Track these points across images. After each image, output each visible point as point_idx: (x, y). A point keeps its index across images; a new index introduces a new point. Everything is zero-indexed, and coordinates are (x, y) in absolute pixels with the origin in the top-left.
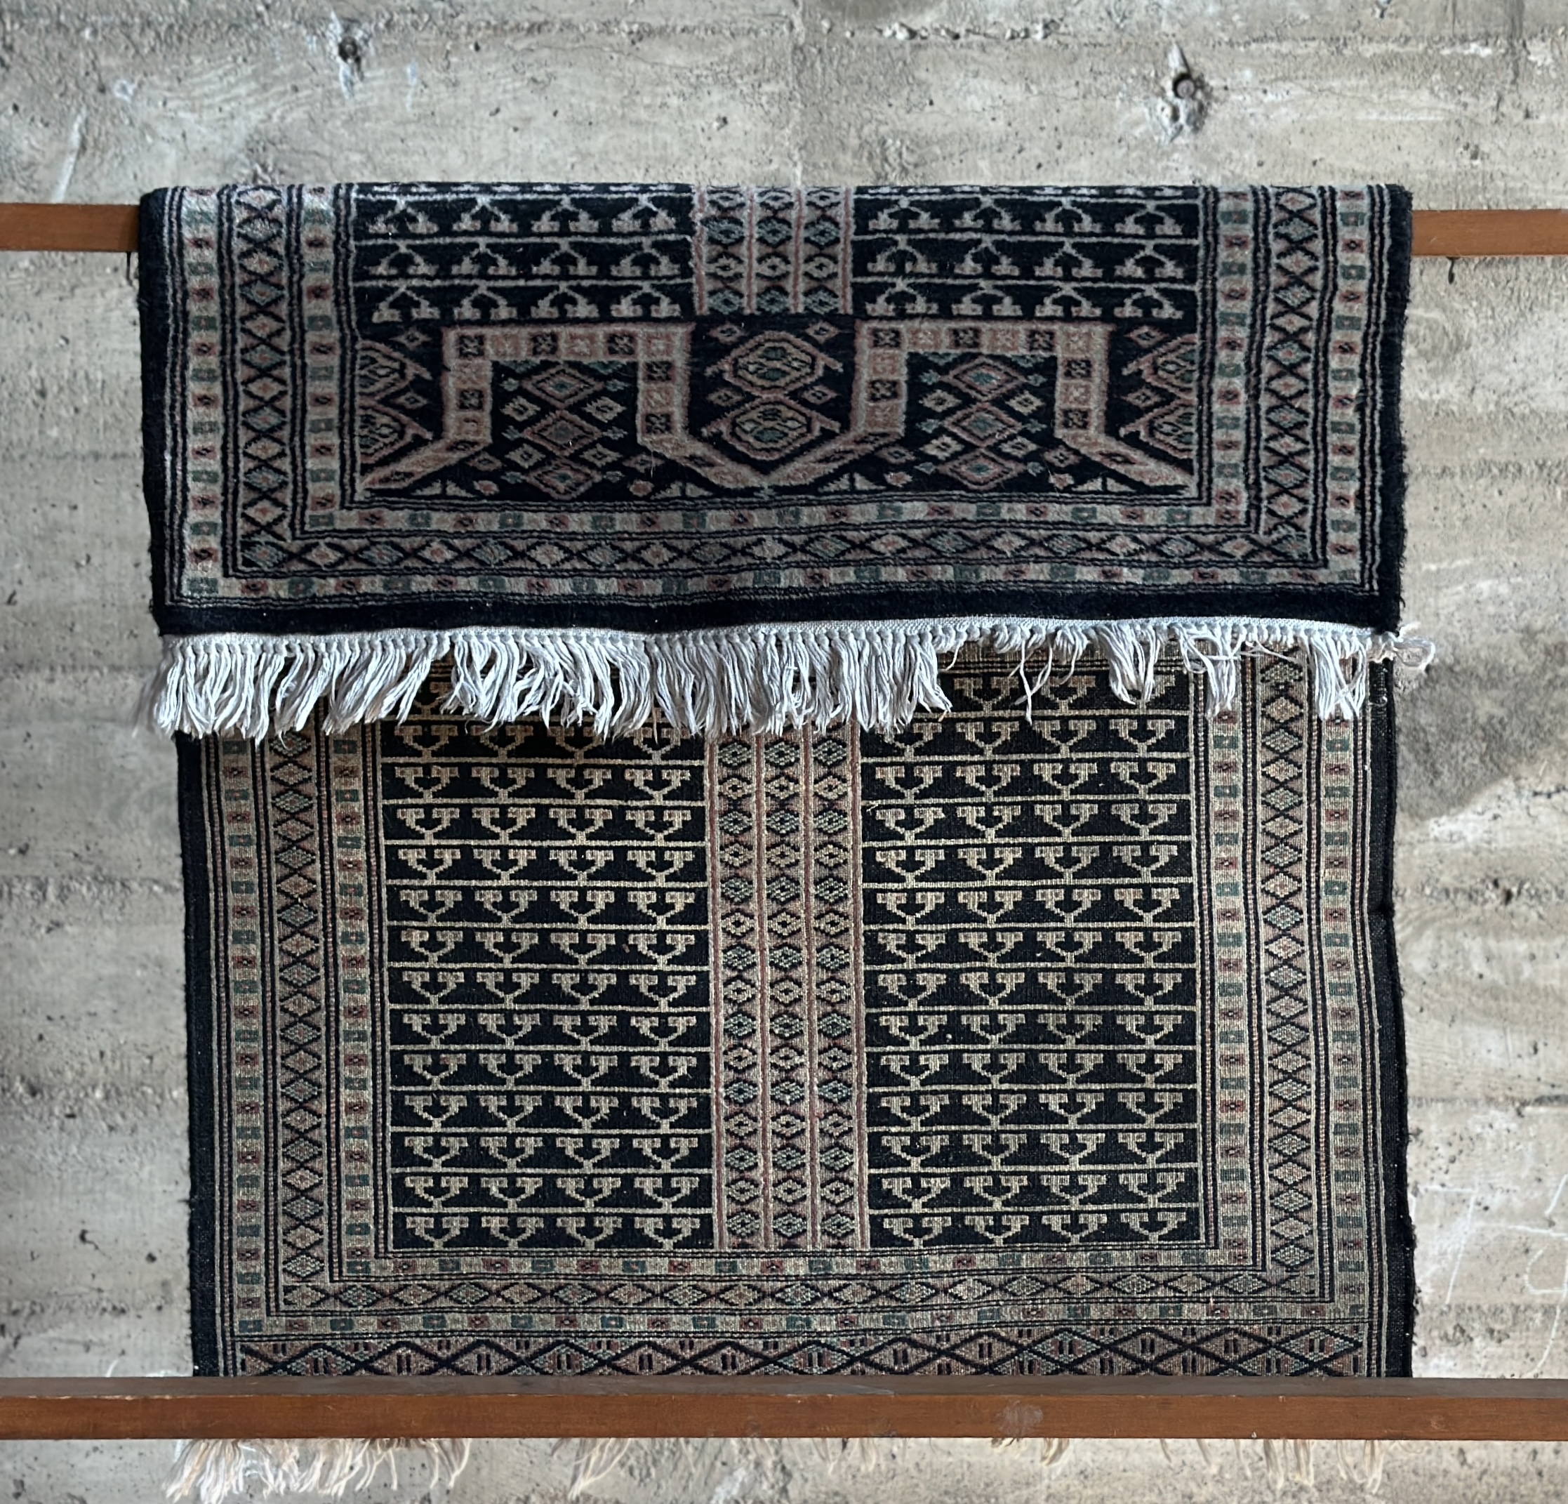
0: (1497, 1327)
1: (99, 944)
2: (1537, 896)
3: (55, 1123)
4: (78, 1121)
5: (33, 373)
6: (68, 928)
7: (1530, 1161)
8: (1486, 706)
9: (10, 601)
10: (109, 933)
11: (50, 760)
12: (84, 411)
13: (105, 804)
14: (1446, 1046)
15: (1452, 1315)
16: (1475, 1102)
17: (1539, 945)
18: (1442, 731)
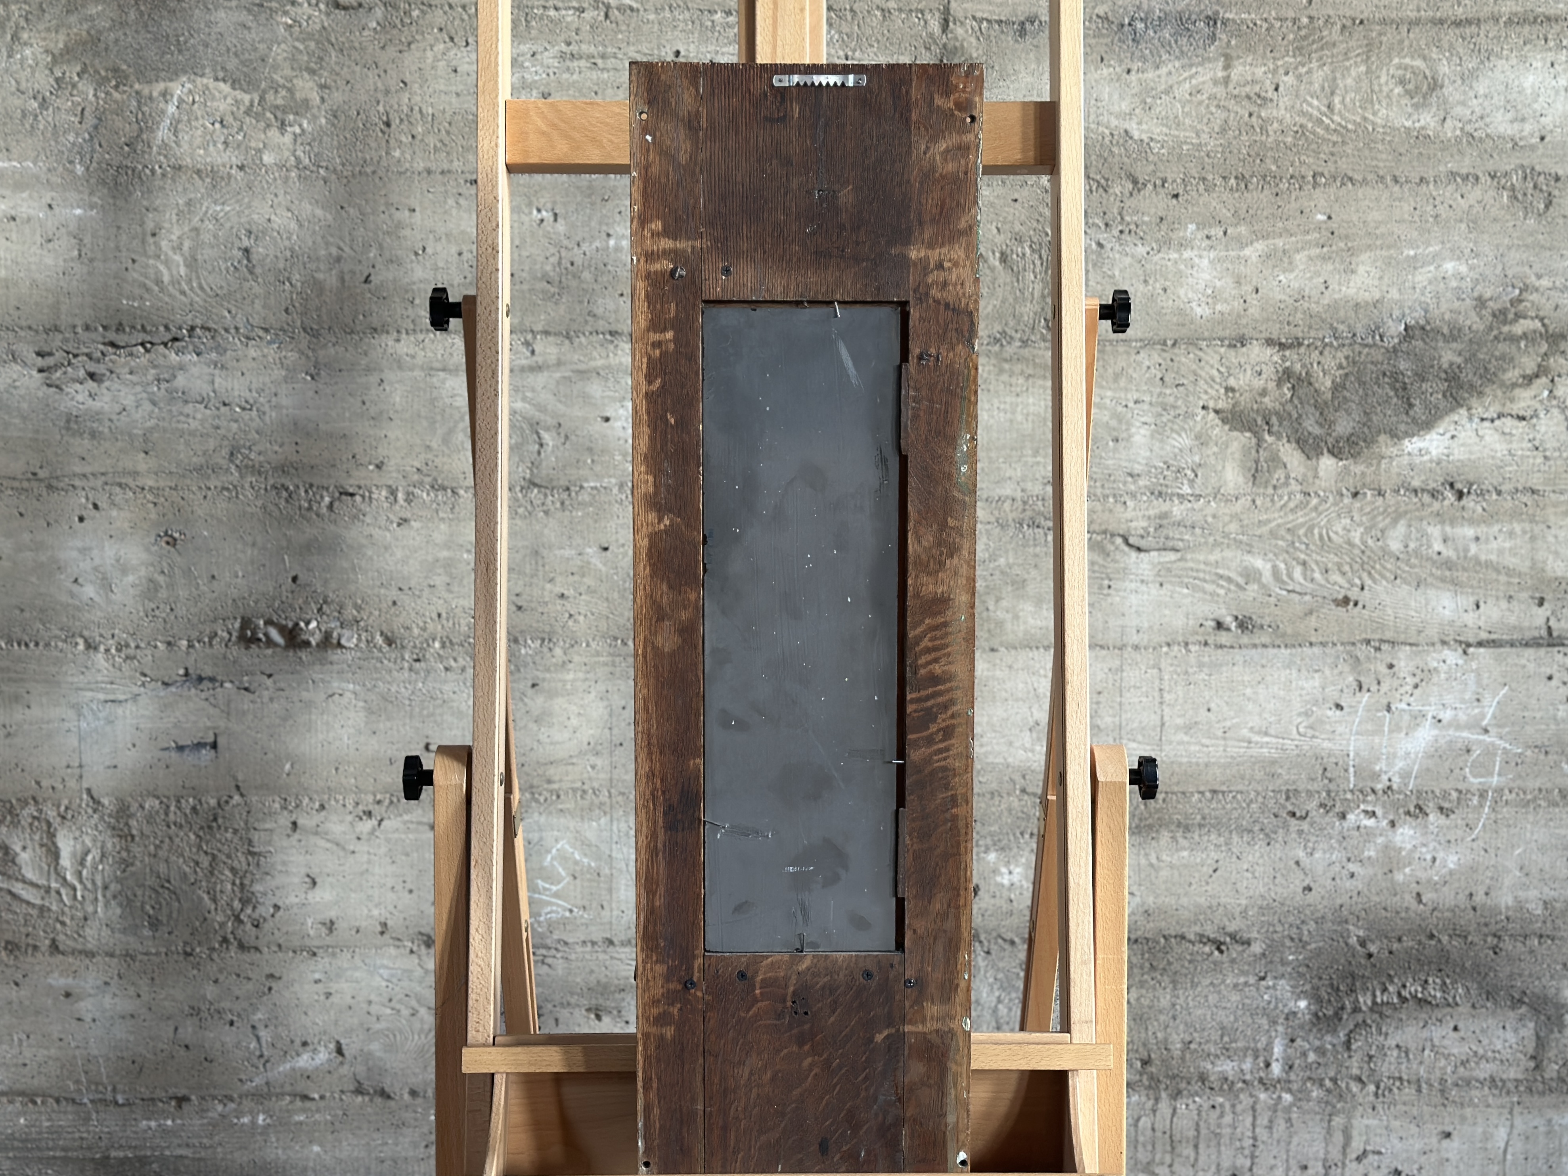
0: (1446, 805)
1: (435, 535)
2: (1481, 494)
3: (406, 665)
4: (423, 664)
5: (381, 108)
6: (413, 523)
7: (1472, 686)
8: (1448, 356)
9: (367, 280)
10: (442, 526)
11: (398, 399)
12: (419, 137)
13: (440, 432)
14: (1413, 604)
15: (1413, 797)
16: (1433, 644)
17: (1482, 530)
18: (1416, 374)
